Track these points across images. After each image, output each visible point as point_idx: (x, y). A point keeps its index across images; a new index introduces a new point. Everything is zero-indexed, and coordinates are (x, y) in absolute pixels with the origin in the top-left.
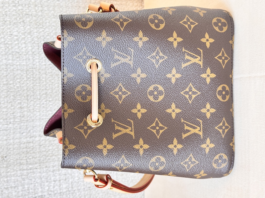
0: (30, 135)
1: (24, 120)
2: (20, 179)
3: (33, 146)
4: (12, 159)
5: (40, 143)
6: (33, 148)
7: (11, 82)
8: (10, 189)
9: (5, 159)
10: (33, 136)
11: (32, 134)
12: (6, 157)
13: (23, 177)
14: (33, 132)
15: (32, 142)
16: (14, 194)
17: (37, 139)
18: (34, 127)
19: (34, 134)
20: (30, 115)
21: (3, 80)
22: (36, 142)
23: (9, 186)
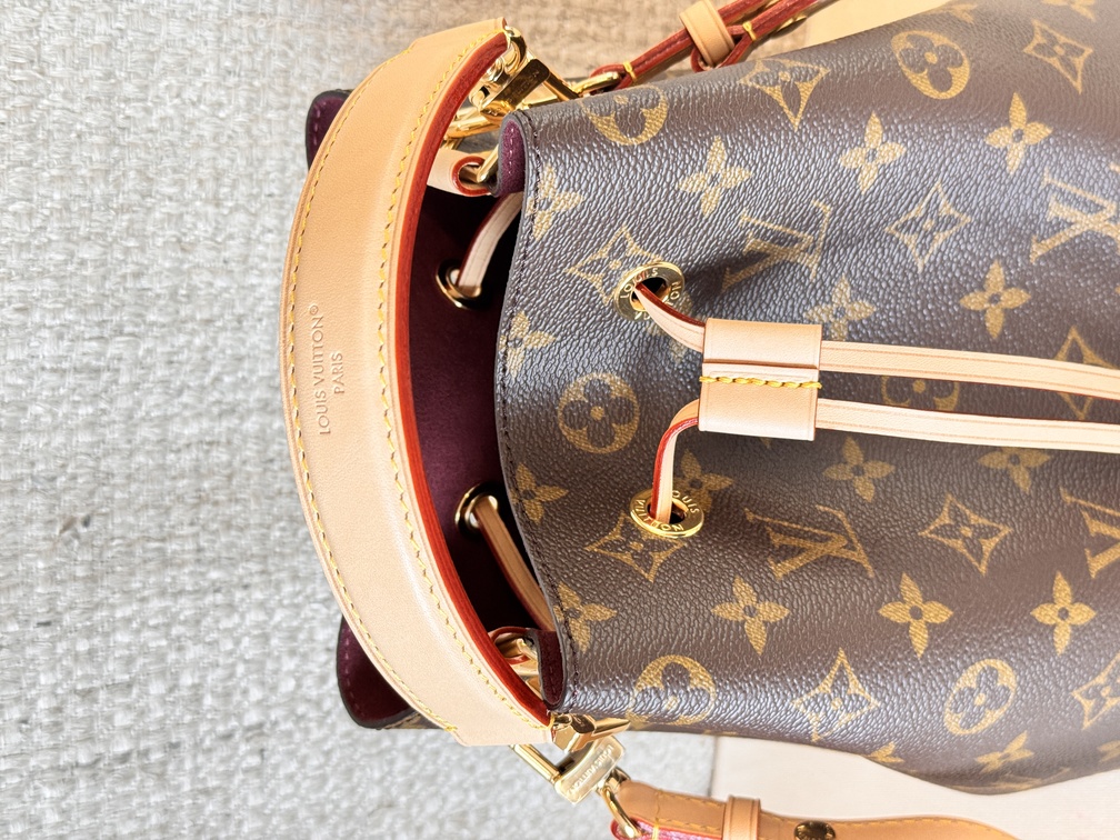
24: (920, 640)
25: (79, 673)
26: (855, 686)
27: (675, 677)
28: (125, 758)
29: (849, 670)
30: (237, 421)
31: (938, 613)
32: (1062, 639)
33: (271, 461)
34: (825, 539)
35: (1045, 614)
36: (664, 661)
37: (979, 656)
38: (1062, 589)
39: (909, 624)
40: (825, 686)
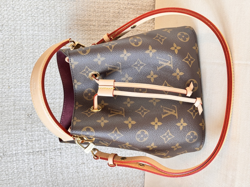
0: (52, 97)
1: (47, 84)
2: (42, 134)
3: (54, 107)
4: (36, 117)
5: (60, 104)
6: (54, 109)
7: (36, 51)
8: (34, 141)
9: (30, 116)
10: (54, 99)
11: (54, 96)
12: (31, 115)
13: (45, 132)
14: (54, 95)
15: (54, 103)
16: (37, 146)
17: (58, 101)
18: (55, 90)
19: (55, 96)
20: (52, 80)
21: (29, 49)
22: (56, 103)
23: (33, 140)
24: (130, 126)
25: (30, 138)
26: (118, 132)
27: (88, 130)
28: (38, 152)
29: (117, 130)
30: (55, 100)
31: (134, 122)
32: (156, 127)
33: (61, 106)
34: (119, 112)
35: (153, 123)
36: (86, 127)
37: (141, 129)
38: (156, 120)
39: (128, 124)
40: (113, 132)
